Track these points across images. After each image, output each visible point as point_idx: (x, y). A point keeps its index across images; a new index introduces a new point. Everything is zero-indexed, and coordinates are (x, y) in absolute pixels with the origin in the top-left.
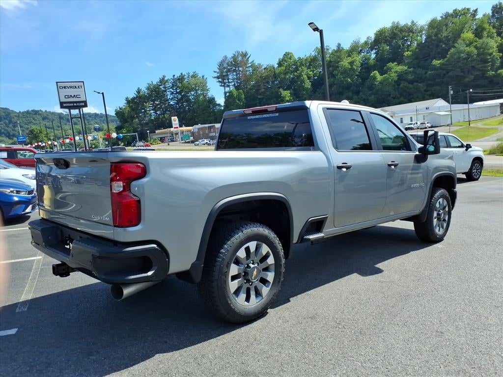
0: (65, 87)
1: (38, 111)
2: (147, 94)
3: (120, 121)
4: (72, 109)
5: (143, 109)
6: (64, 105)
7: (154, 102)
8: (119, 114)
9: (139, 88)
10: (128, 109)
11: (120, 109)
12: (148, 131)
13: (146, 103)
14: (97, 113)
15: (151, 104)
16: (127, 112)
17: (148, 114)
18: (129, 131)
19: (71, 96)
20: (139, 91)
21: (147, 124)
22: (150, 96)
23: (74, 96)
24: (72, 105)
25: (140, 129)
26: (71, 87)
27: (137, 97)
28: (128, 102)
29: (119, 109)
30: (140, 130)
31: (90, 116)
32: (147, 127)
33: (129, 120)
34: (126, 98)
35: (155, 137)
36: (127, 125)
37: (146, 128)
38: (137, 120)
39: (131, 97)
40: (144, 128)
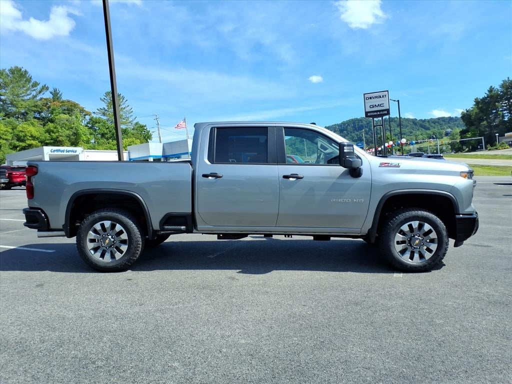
0: (371, 98)
1: (394, 118)
2: (501, 92)
3: (466, 125)
4: (375, 118)
5: (494, 110)
6: (369, 114)
7: (509, 101)
8: (466, 117)
9: (491, 87)
10: (476, 111)
11: (467, 111)
12: (498, 134)
13: (498, 102)
14: (452, 117)
15: (504, 104)
16: (474, 114)
17: (499, 114)
18: (474, 135)
19: (375, 105)
20: (491, 90)
21: (497, 126)
22: (505, 94)
23: (378, 105)
24: (376, 113)
25: (487, 132)
26: (376, 97)
27: (488, 97)
28: (477, 102)
29: (465, 112)
30: (487, 134)
31: (444, 121)
32: (497, 130)
33: (475, 123)
34: (475, 99)
35: (504, 141)
36: (473, 128)
37: (495, 131)
38: (485, 122)
39: (481, 98)
40: (493, 132)
